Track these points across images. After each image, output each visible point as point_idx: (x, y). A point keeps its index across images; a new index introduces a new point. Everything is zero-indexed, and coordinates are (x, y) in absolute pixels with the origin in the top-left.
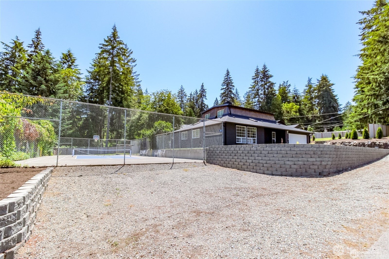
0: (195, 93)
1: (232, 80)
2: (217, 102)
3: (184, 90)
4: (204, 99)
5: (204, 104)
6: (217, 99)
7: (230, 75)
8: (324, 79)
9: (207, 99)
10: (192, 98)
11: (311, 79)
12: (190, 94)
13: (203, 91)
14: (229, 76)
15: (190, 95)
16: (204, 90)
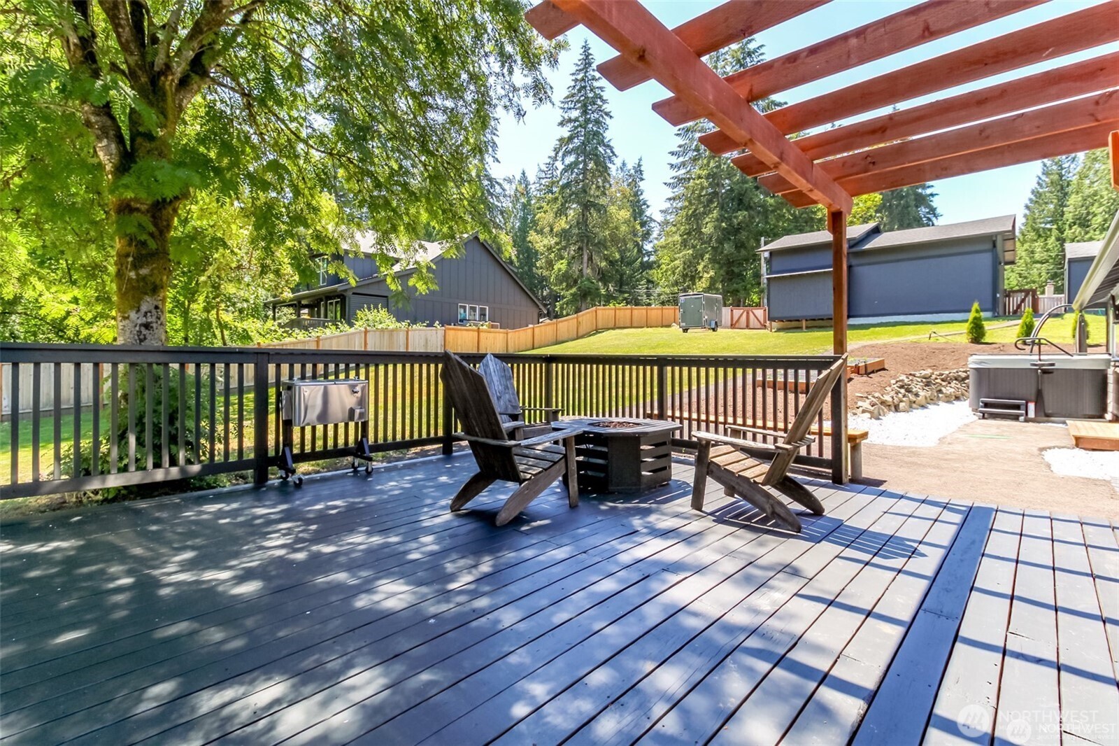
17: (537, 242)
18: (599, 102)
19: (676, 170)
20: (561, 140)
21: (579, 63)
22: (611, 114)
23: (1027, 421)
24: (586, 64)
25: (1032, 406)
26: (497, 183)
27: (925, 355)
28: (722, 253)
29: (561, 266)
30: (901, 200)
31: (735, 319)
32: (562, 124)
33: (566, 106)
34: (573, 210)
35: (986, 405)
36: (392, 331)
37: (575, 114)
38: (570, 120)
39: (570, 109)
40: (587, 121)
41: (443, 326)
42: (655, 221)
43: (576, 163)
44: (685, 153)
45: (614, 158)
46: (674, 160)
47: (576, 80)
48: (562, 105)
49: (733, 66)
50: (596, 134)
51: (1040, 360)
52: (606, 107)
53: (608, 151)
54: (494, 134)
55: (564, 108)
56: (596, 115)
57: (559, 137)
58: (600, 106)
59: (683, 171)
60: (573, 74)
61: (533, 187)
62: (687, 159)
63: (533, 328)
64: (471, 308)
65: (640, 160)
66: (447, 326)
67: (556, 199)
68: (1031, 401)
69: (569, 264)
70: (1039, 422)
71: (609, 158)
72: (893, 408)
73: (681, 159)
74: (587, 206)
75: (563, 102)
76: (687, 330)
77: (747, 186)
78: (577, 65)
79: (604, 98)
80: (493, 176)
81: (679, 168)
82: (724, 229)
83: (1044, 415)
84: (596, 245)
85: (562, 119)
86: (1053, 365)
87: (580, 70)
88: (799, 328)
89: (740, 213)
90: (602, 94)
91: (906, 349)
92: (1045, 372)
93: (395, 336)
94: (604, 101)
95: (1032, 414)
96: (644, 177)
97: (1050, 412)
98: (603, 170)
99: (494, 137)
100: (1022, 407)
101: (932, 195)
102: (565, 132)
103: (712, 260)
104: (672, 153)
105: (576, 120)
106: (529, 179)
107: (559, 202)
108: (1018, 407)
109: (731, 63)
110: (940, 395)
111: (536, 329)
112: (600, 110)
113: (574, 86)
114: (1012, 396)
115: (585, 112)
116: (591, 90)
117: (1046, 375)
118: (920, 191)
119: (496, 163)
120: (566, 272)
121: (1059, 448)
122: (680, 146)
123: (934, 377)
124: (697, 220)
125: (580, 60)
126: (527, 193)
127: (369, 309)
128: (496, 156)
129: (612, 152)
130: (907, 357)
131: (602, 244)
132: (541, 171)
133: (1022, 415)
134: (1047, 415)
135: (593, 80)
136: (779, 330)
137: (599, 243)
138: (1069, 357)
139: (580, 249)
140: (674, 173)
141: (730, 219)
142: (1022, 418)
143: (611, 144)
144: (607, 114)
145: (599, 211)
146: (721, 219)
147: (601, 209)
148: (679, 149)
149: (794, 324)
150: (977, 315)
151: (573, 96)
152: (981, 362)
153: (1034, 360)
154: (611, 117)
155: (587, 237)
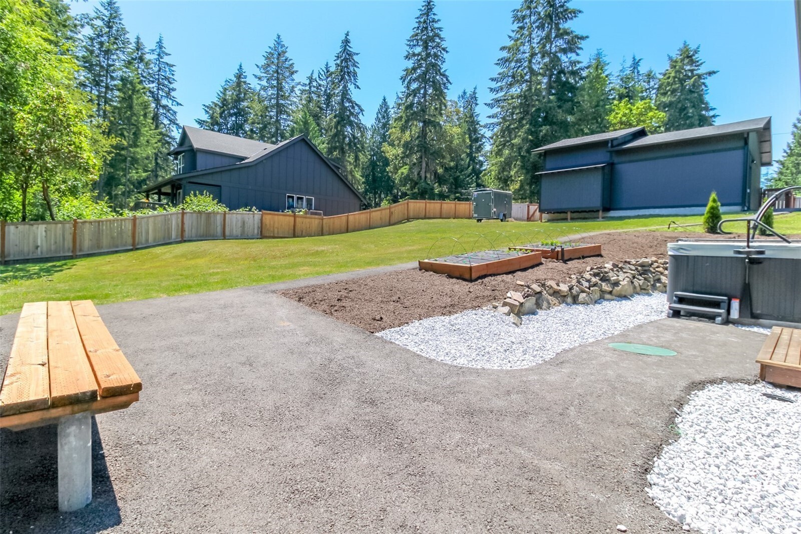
0: (323, 73)
1: (440, 29)
2: (386, 110)
3: (284, 52)
4: (351, 86)
5: (350, 101)
6: (384, 100)
7: (434, 14)
8: (689, 56)
9: (358, 87)
10: (313, 89)
11: (638, 62)
12: (308, 78)
13: (346, 60)
14: (432, 16)
15: (307, 82)
16: (350, 54)
17: (388, 152)
18: (437, 40)
19: (495, 93)
20: (406, 70)
21: (423, 9)
22: (447, 49)
23: (727, 322)
24: (428, 9)
25: (735, 304)
26: (356, 104)
27: (656, 243)
28: (529, 160)
29: (404, 171)
30: (687, 120)
31: (531, 213)
32: (407, 57)
33: (412, 43)
34: (417, 127)
35: (681, 300)
36: (210, 213)
37: (418, 50)
38: (414, 55)
39: (415, 45)
40: (428, 55)
41: (260, 211)
42: (485, 137)
43: (418, 89)
44: (502, 79)
45: (448, 85)
46: (494, 85)
47: (420, 22)
48: (408, 43)
49: (544, 7)
50: (434, 65)
51: (748, 246)
52: (444, 44)
53: (445, 79)
54: (356, 66)
55: (410, 45)
56: (435, 50)
57: (404, 68)
58: (439, 43)
59: (501, 94)
60: (417, 18)
61: (392, 111)
62: (503, 84)
63: (348, 216)
64: (298, 198)
65: (475, 88)
66: (264, 211)
67: (401, 117)
68: (736, 298)
69: (410, 169)
70: (743, 325)
71: (444, 84)
72: (569, 300)
73: (499, 84)
74: (426, 123)
75: (409, 41)
76: (481, 220)
77: (551, 105)
78: (421, 10)
79: (442, 37)
80: (353, 99)
81: (498, 91)
82: (531, 141)
83: (751, 315)
84: (432, 154)
85: (407, 53)
86: (762, 253)
87: (424, 14)
88: (565, 219)
89: (544, 127)
90: (440, 33)
91: (638, 237)
92: (753, 261)
93: (212, 219)
94: (442, 39)
95: (735, 314)
96: (478, 102)
97: (759, 312)
98: (439, 94)
99: (355, 68)
100: (722, 304)
101: (714, 116)
102: (410, 64)
103: (523, 167)
104: (492, 80)
105: (419, 55)
106: (388, 104)
107: (403, 120)
108: (717, 304)
109: (543, 4)
110: (658, 285)
111: (350, 217)
112: (438, 46)
113: (418, 27)
114: (713, 291)
115: (426, 47)
116: (432, 30)
117: (755, 266)
118: (704, 112)
119: (357, 89)
120: (408, 175)
121: (731, 381)
122: (499, 74)
123: (656, 265)
124: (510, 133)
125: (423, 6)
126: (387, 115)
127: (195, 195)
128: (357, 84)
129: (447, 80)
130: (635, 245)
131: (438, 154)
132: (398, 97)
133: (719, 315)
134: (754, 316)
135: (433, 22)
136: (549, 221)
137: (434, 152)
138: (787, 244)
139: (421, 157)
140: (494, 96)
141: (536, 132)
142: (719, 319)
143: (447, 73)
144: (444, 49)
145: (435, 127)
146: (529, 132)
147: (436, 125)
148: (498, 76)
149: (562, 215)
150: (714, 205)
151: (417, 35)
152: (681, 248)
153: (739, 247)
154: (447, 52)
155: (425, 147)
